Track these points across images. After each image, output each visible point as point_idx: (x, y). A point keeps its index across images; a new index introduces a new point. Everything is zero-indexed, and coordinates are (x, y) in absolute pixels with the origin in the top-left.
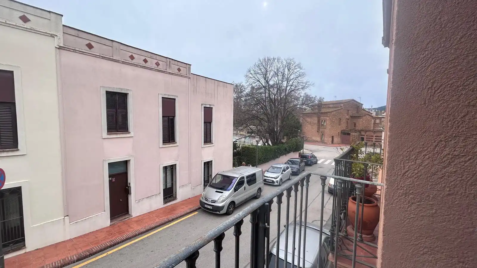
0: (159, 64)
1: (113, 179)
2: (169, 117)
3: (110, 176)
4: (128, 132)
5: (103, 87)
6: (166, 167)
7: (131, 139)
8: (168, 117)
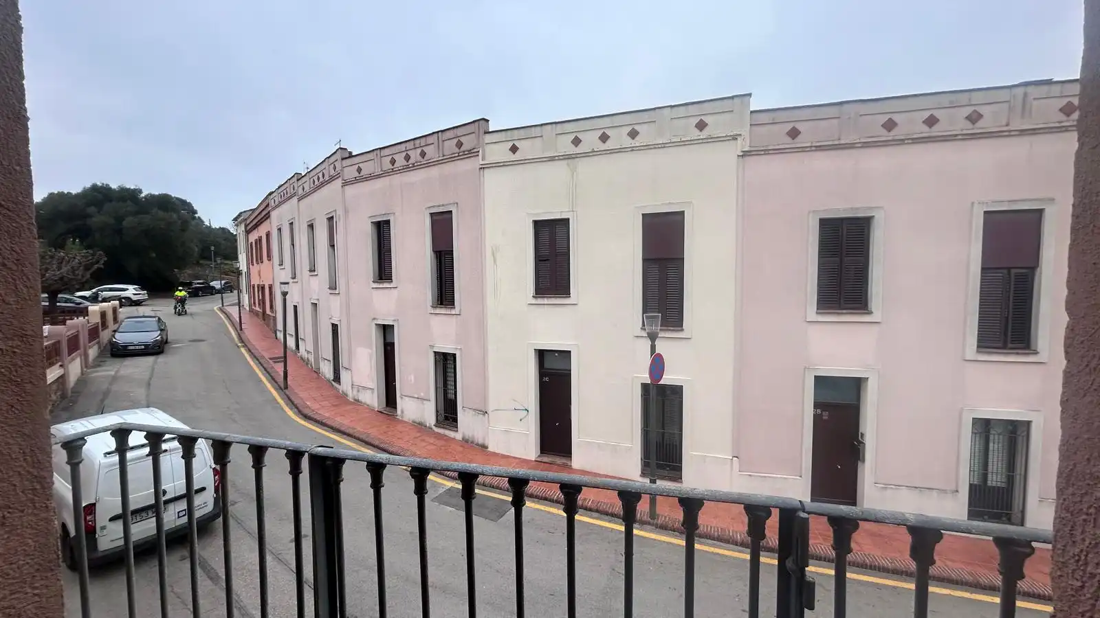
0: (980, 116)
1: (824, 413)
2: (1009, 269)
3: (816, 405)
4: (867, 310)
5: (814, 211)
6: (987, 423)
7: (875, 328)
8: (1005, 271)
